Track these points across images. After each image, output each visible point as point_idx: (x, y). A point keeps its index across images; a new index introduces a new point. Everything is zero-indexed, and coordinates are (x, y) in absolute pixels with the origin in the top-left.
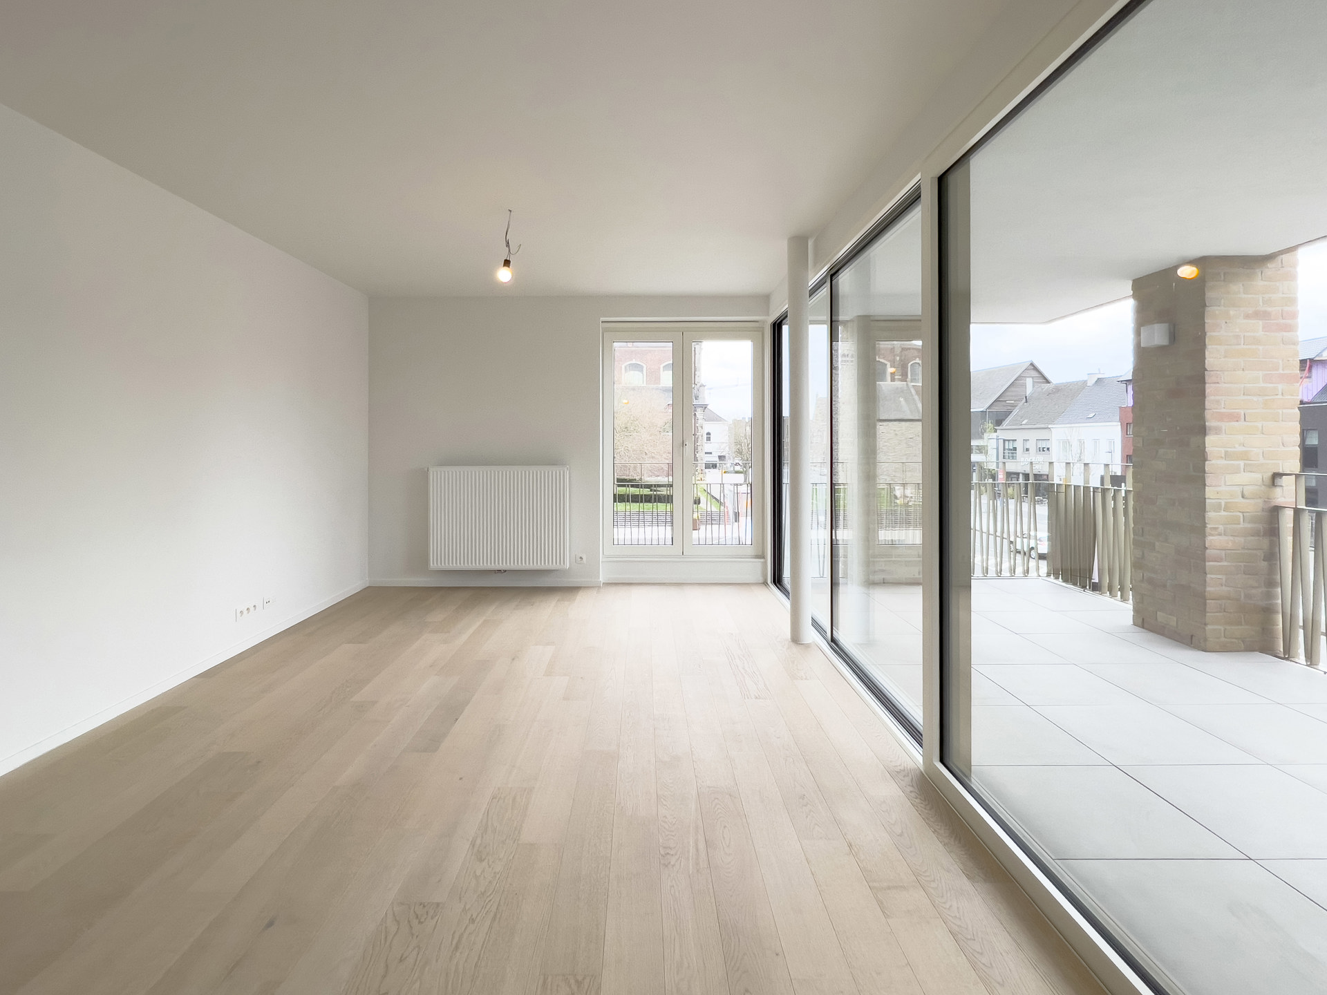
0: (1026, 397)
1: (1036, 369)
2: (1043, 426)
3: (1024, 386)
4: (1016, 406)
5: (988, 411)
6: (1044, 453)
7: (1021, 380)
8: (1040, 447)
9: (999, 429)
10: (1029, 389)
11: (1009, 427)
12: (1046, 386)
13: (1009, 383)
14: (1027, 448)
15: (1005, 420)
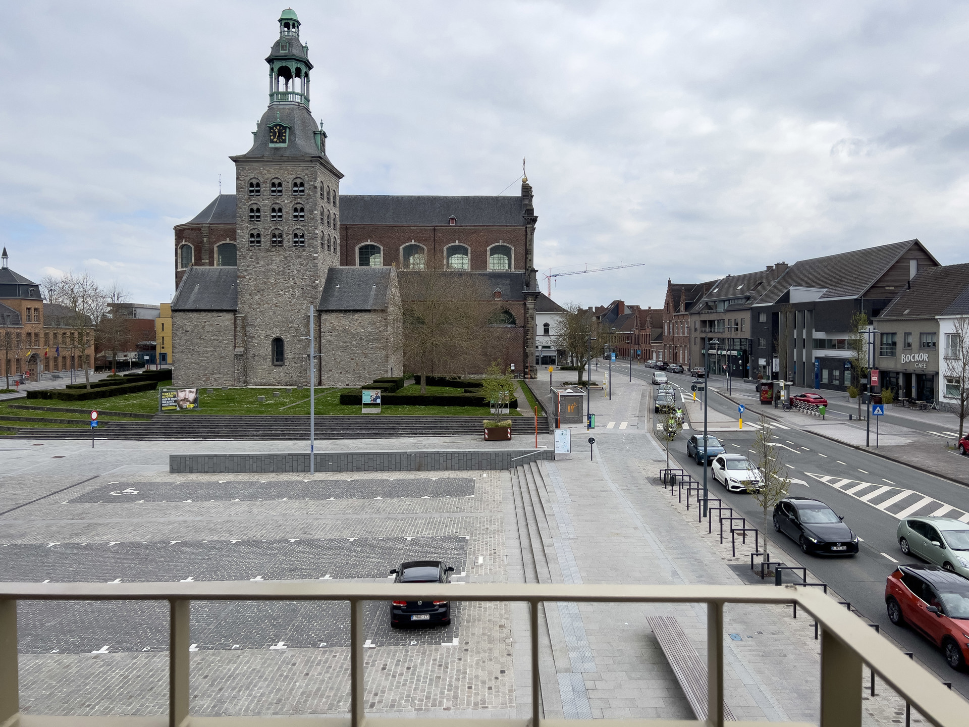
0: (909, 282)
1: (921, 249)
2: (927, 316)
3: (908, 270)
4: (897, 293)
5: (863, 298)
6: (929, 348)
7: (904, 262)
8: (924, 343)
9: (875, 320)
10: (913, 273)
11: (888, 318)
12: (934, 269)
13: (889, 266)
14: (909, 344)
15: (882, 310)
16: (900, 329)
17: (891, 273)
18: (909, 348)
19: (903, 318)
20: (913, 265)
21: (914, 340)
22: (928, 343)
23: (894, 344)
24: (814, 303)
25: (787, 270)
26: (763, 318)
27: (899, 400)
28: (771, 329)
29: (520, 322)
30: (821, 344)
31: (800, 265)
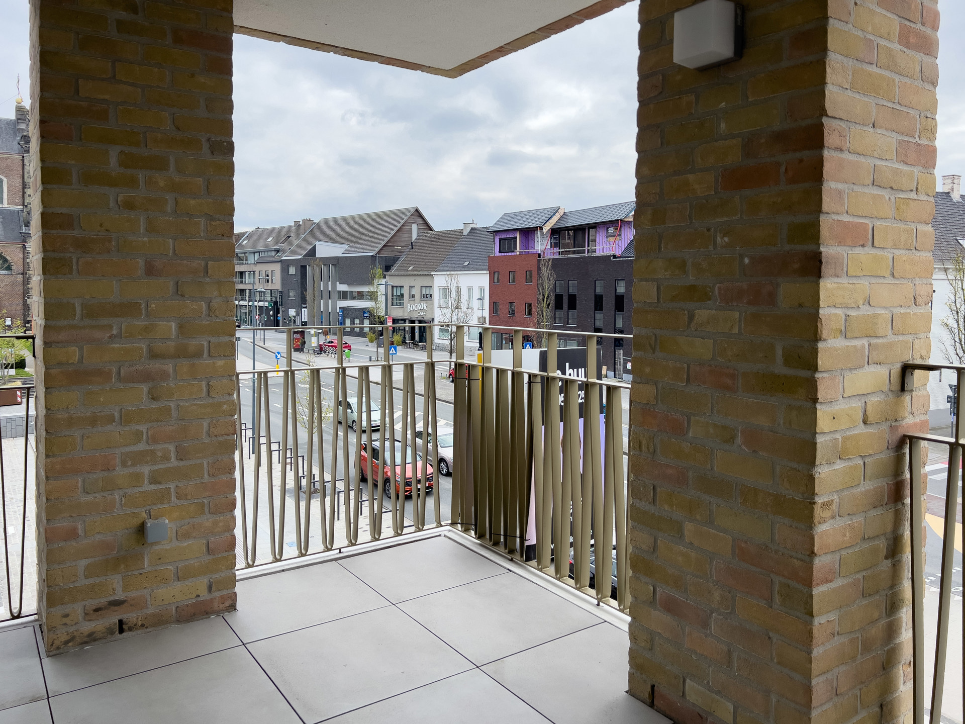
0: (412, 243)
1: (420, 216)
2: (426, 273)
3: (411, 232)
4: (403, 252)
5: (377, 255)
6: (427, 299)
7: (407, 226)
8: (423, 294)
9: (388, 275)
10: (414, 236)
11: (397, 273)
12: (429, 233)
13: (397, 228)
14: (413, 295)
15: (393, 266)
16: (406, 282)
17: (398, 234)
18: (413, 299)
19: (409, 273)
20: (414, 228)
21: (416, 292)
22: (427, 295)
23: (402, 295)
24: (337, 258)
25: (313, 226)
26: (292, 271)
27: (406, 343)
28: (299, 280)
29: (17, 267)
30: (344, 295)
31: (325, 222)
